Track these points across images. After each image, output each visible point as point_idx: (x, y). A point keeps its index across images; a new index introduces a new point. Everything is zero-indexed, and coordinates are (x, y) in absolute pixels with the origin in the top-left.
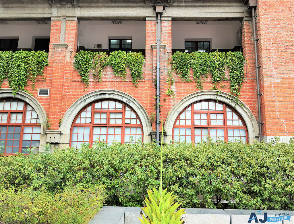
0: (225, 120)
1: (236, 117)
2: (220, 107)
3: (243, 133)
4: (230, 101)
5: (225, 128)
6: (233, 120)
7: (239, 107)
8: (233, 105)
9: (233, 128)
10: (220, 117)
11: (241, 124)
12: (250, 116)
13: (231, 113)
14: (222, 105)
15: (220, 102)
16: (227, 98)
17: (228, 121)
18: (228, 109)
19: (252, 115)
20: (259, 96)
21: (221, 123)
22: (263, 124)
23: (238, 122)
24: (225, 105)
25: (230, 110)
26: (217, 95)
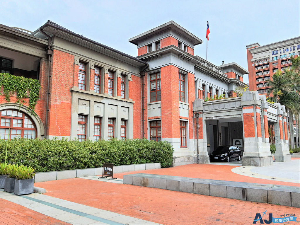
0: (23, 124)
1: (30, 122)
2: (20, 115)
3: (34, 133)
4: (28, 111)
5: (22, 129)
6: (28, 124)
7: (33, 116)
8: (30, 114)
9: (28, 129)
10: (20, 122)
11: (33, 127)
12: (40, 122)
13: (27, 119)
14: (22, 114)
15: (21, 112)
16: (26, 110)
17: (25, 125)
18: (25, 117)
19: (41, 122)
20: (47, 111)
21: (19, 126)
22: (48, 128)
23: (31, 125)
24: (24, 114)
25: (27, 118)
26: (20, 107)
